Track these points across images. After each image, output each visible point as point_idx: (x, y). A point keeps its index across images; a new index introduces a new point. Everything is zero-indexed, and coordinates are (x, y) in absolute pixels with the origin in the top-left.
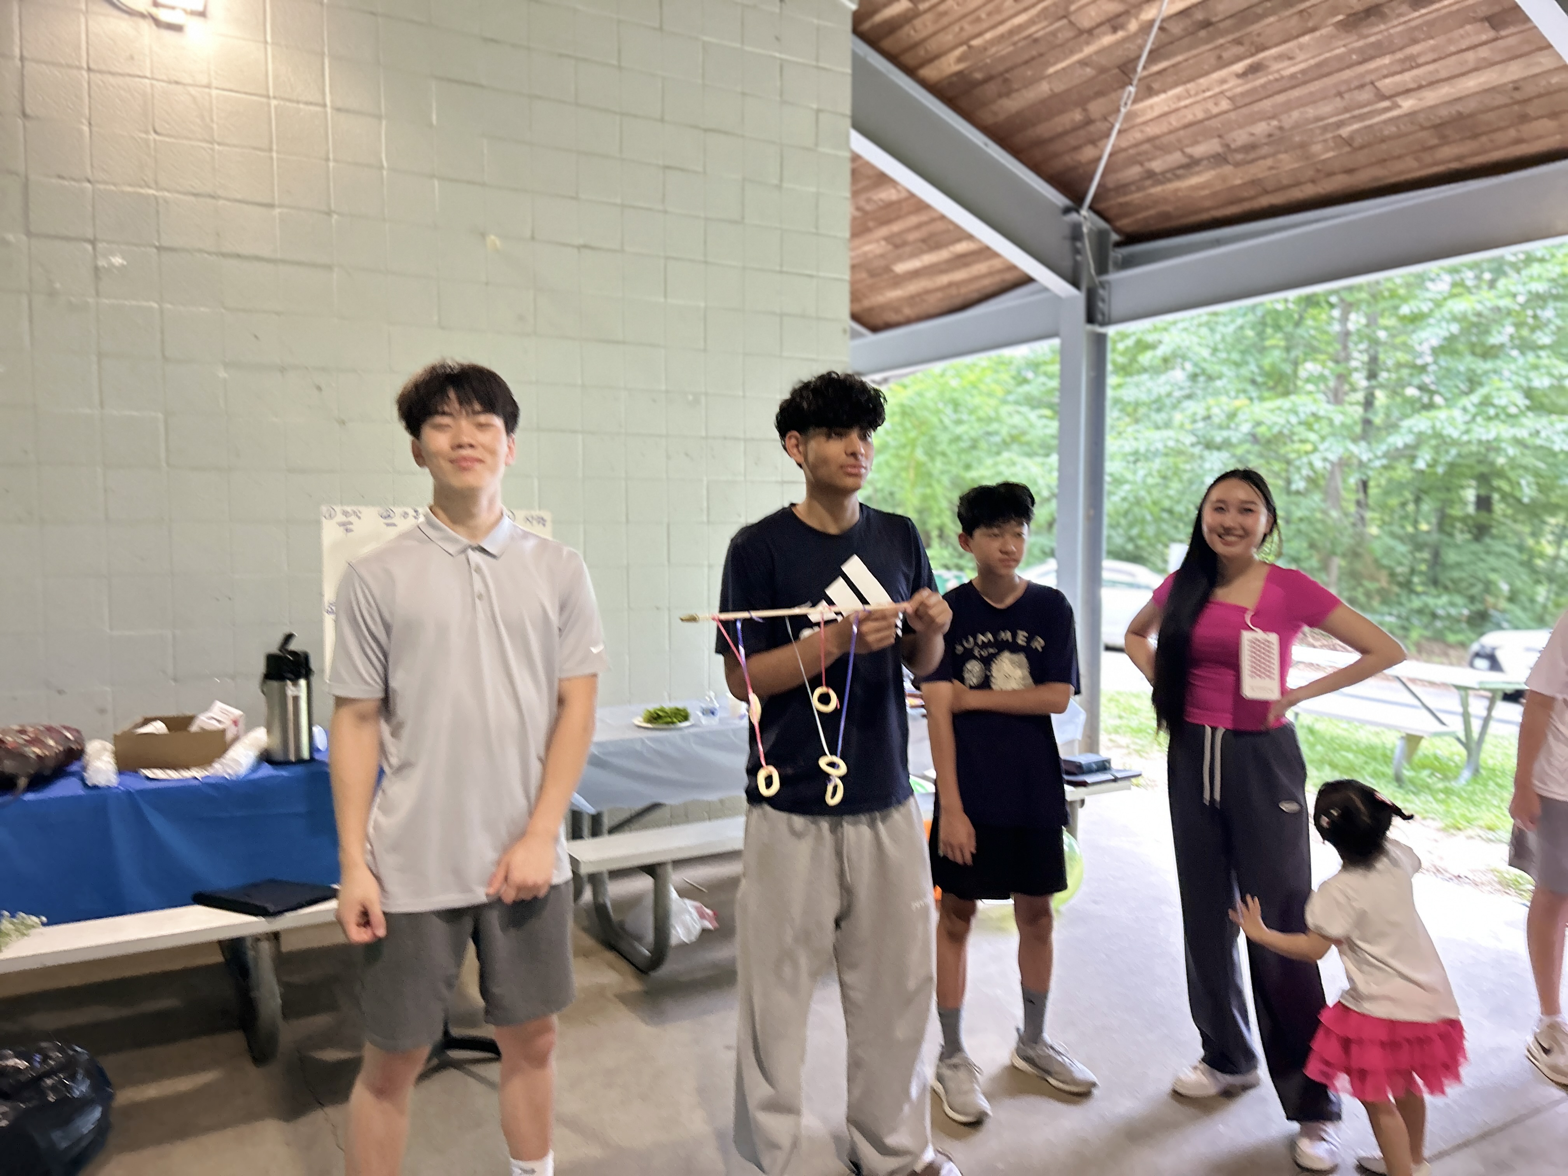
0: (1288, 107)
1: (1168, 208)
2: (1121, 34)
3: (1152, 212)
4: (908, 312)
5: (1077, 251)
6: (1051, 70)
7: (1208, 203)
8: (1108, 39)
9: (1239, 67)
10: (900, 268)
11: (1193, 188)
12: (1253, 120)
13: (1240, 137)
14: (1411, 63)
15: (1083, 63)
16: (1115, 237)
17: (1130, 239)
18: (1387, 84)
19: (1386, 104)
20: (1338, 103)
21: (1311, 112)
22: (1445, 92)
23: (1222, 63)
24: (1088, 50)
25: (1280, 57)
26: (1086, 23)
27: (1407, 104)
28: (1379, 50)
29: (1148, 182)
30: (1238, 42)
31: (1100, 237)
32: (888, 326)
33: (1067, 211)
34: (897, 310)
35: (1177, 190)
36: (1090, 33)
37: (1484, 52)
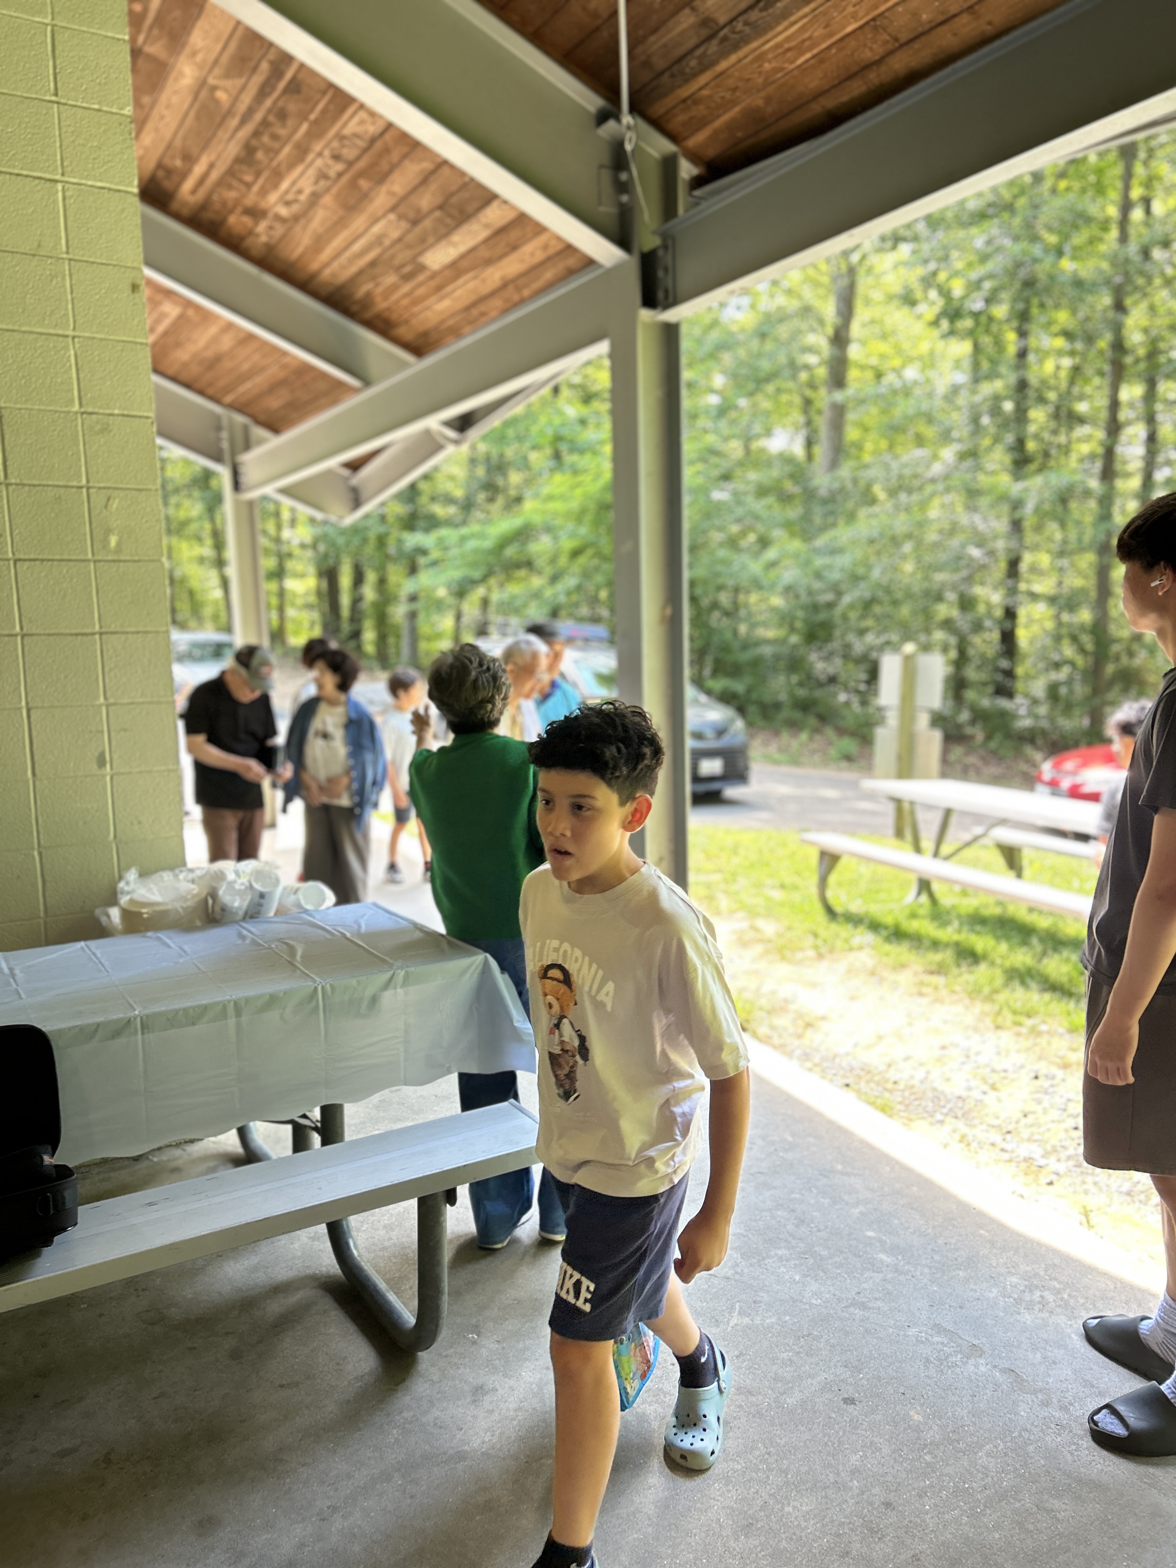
1: (757, 101)
3: (734, 112)
5: (623, 188)
33: (602, 117)
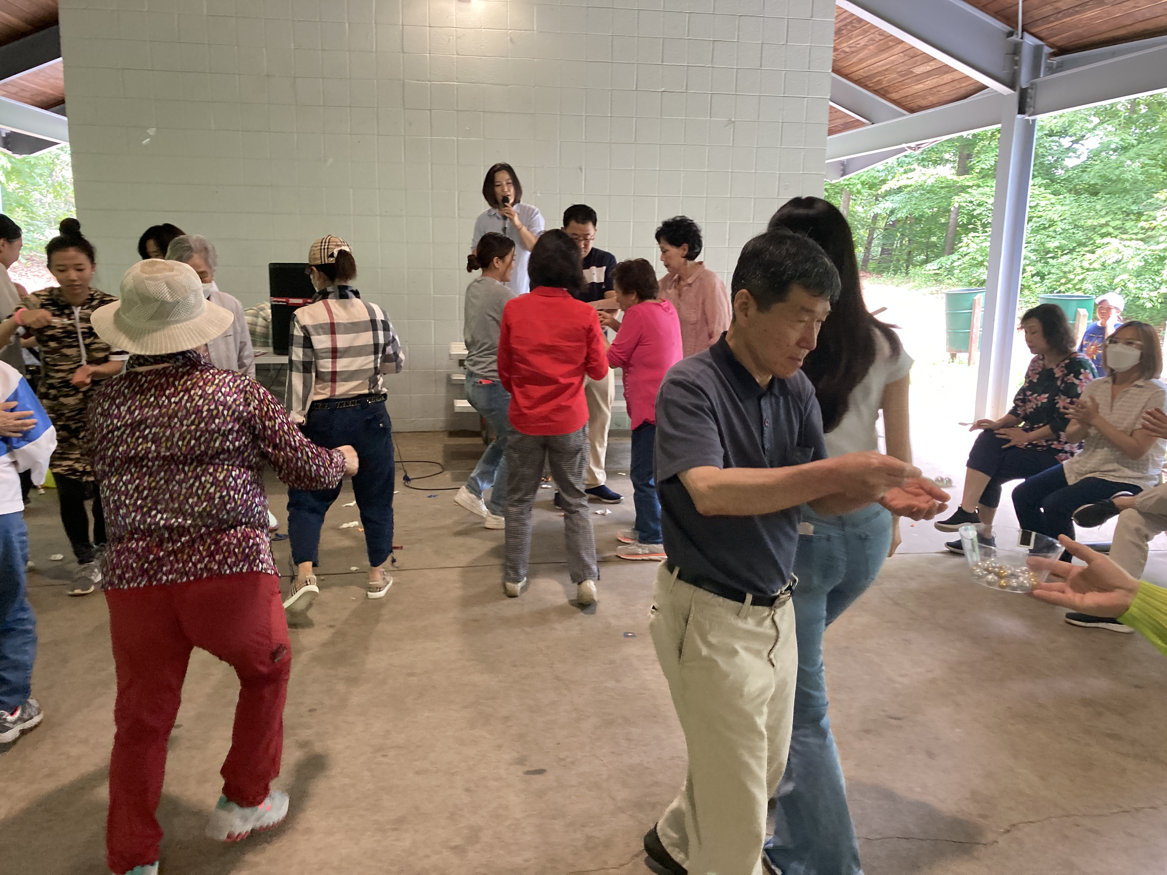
4: (931, 99)
7: (1104, 28)
10: (918, 70)
11: (1091, 19)
16: (1047, 50)
17: (1061, 51)
29: (1060, 15)
31: (1037, 51)
32: (921, 108)
34: (924, 98)
35: (1081, 20)
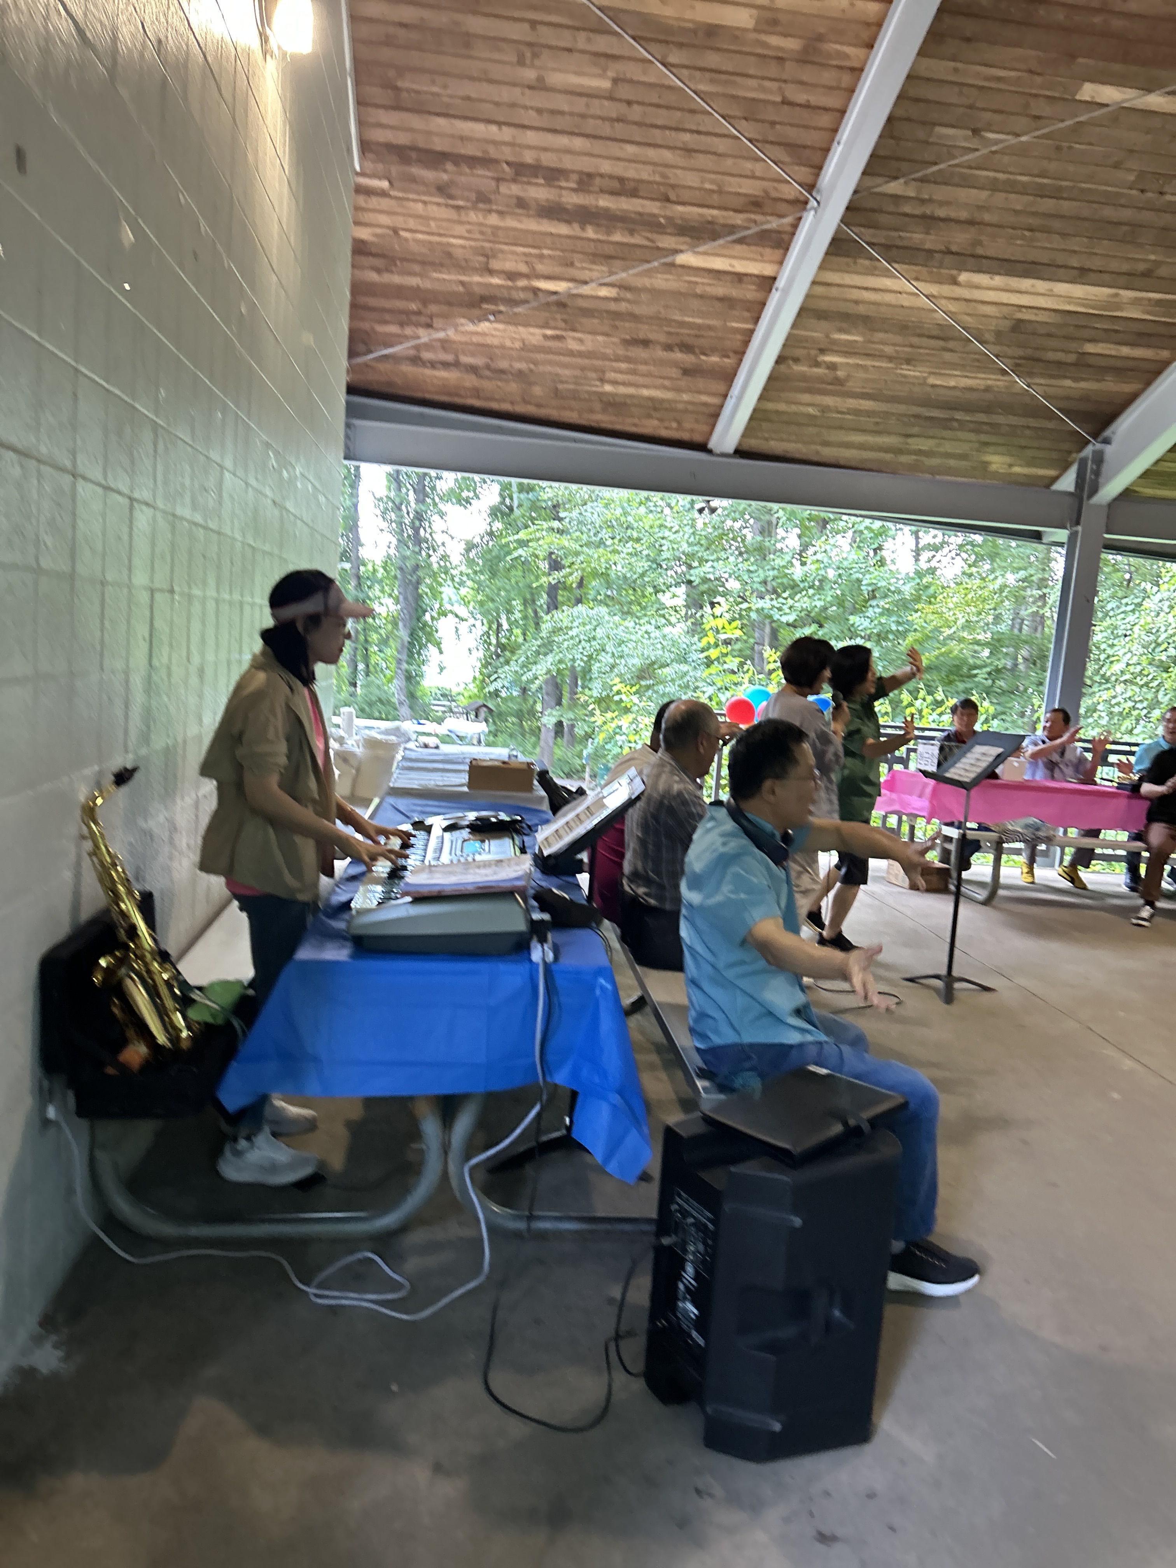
0: (551, 363)
2: (510, 283)
6: (435, 275)
7: (431, 389)
8: (496, 281)
9: (549, 332)
11: (434, 377)
12: (520, 359)
13: (503, 364)
14: (634, 372)
15: (462, 283)
18: (611, 375)
19: (598, 383)
20: (578, 373)
21: (559, 370)
22: (631, 390)
23: (546, 326)
24: (477, 279)
25: (574, 338)
26: (495, 265)
27: (608, 388)
28: (628, 360)
29: (409, 362)
30: (565, 321)
36: (491, 272)
37: (667, 383)
